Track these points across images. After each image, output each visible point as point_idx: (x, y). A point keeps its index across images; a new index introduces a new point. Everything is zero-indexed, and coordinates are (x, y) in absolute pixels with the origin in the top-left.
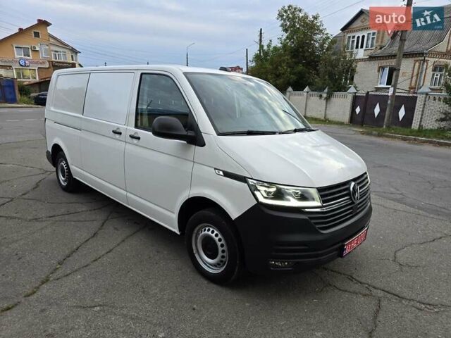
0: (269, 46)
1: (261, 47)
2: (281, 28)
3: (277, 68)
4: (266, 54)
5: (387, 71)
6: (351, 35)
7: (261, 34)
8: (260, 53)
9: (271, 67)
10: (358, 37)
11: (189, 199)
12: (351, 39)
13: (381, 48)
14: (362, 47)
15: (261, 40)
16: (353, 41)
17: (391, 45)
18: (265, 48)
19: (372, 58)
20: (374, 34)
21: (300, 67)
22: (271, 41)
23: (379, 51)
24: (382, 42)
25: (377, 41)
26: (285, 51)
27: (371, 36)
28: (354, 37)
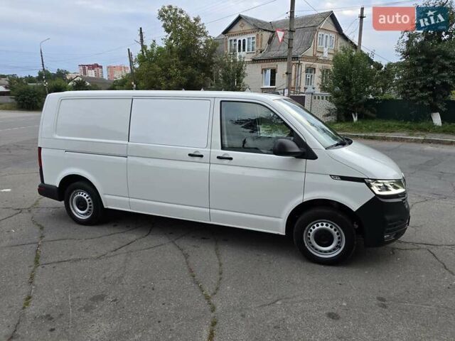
0: (153, 46)
1: (144, 47)
2: (163, 29)
3: (166, 70)
4: (150, 54)
5: (269, 72)
6: (233, 38)
7: (141, 33)
8: (143, 53)
9: (160, 69)
10: (240, 41)
11: (303, 203)
12: (233, 43)
13: (261, 52)
14: (244, 50)
15: (142, 40)
16: (235, 45)
17: (269, 49)
18: (149, 48)
19: (254, 61)
20: (253, 38)
21: (190, 69)
22: (154, 41)
23: (260, 55)
24: (261, 46)
25: (257, 46)
26: (171, 52)
27: (251, 41)
28: (235, 40)
